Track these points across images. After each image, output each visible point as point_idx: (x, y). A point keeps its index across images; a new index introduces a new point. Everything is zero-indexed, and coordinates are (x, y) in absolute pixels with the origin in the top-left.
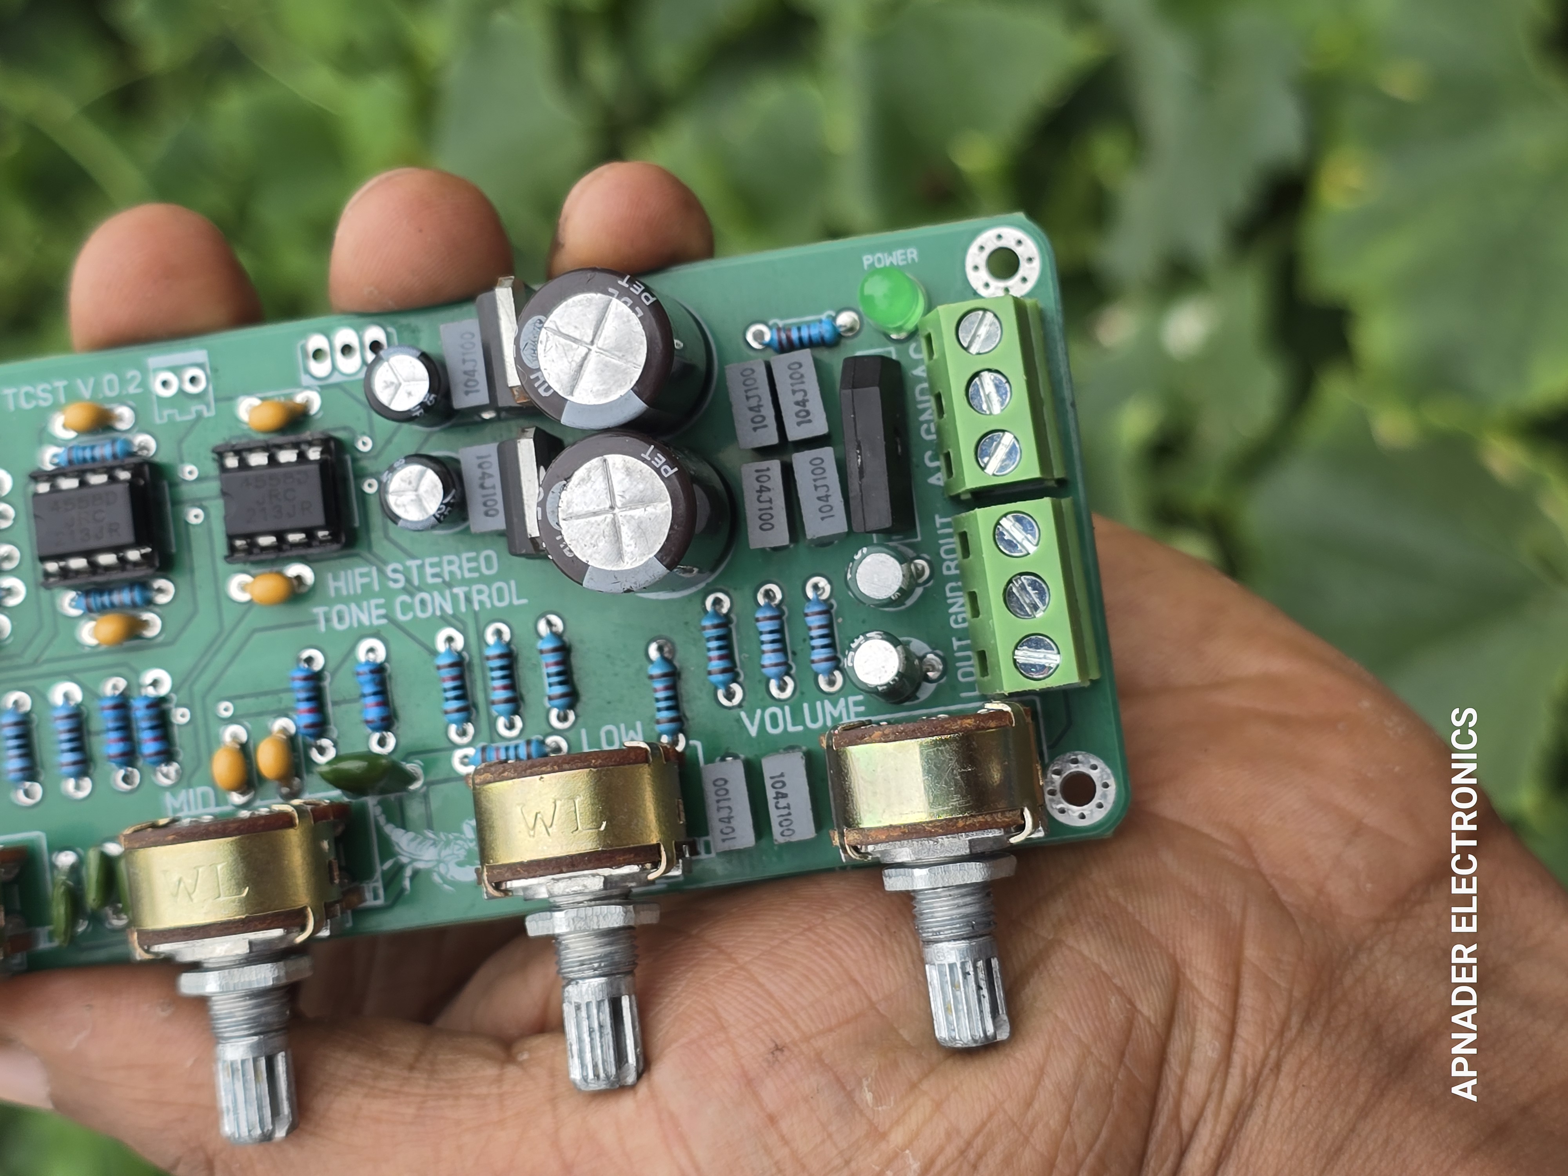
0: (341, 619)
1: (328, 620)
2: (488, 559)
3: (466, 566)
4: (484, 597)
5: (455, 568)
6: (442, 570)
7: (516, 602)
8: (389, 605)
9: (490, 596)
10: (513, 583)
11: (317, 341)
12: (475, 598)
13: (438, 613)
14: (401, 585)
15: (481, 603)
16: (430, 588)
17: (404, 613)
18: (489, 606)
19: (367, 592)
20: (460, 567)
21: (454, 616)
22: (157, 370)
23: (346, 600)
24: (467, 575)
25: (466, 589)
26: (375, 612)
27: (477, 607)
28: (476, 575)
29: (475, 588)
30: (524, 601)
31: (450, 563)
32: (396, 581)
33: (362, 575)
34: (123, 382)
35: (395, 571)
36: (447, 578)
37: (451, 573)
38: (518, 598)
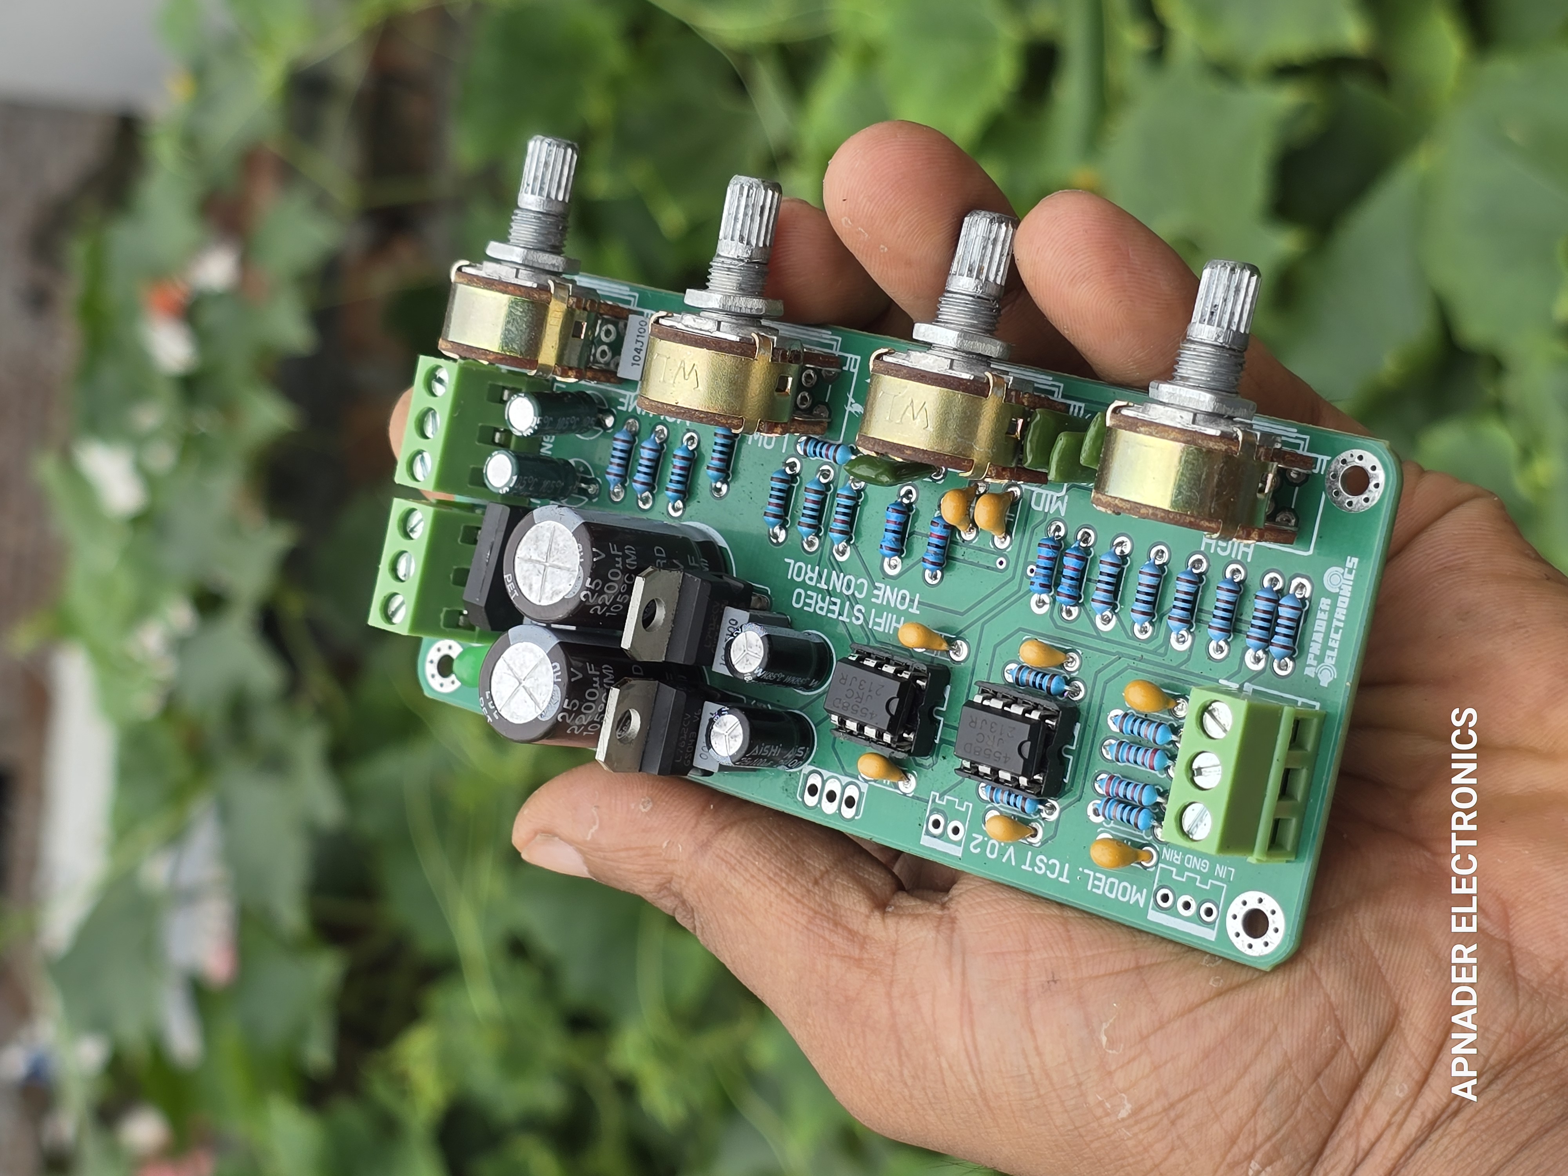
0: (904, 598)
1: (912, 601)
2: (798, 602)
3: (813, 602)
4: (810, 574)
5: (820, 604)
6: (829, 604)
7: (792, 562)
8: (870, 595)
9: (806, 573)
10: (789, 577)
11: (848, 813)
12: (815, 576)
13: (842, 575)
14: (857, 607)
15: (813, 571)
16: (840, 595)
17: (862, 584)
18: (809, 566)
19: (881, 610)
20: (817, 602)
21: (834, 569)
22: (958, 843)
23: (895, 610)
24: (815, 595)
25: (818, 585)
26: (881, 593)
27: (817, 568)
28: (809, 592)
29: (813, 584)
30: (787, 560)
31: (821, 608)
32: (859, 611)
33: (879, 625)
34: (983, 845)
35: (858, 619)
36: (828, 598)
37: (823, 600)
38: (790, 564)
